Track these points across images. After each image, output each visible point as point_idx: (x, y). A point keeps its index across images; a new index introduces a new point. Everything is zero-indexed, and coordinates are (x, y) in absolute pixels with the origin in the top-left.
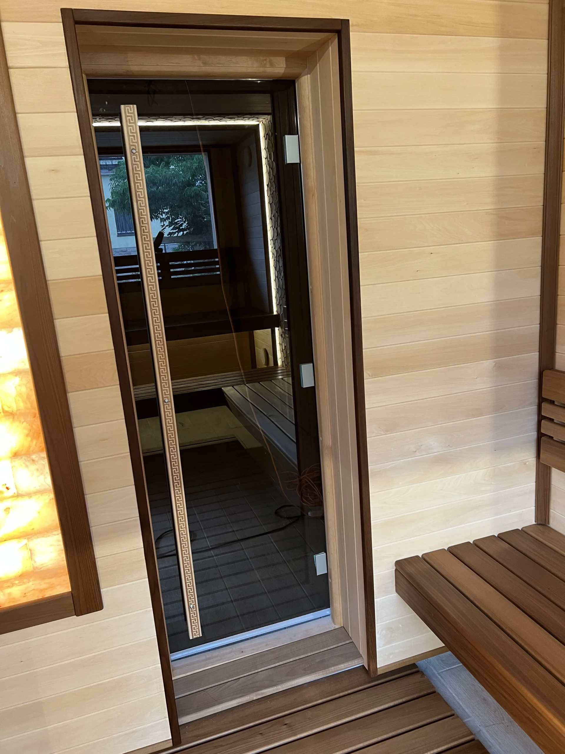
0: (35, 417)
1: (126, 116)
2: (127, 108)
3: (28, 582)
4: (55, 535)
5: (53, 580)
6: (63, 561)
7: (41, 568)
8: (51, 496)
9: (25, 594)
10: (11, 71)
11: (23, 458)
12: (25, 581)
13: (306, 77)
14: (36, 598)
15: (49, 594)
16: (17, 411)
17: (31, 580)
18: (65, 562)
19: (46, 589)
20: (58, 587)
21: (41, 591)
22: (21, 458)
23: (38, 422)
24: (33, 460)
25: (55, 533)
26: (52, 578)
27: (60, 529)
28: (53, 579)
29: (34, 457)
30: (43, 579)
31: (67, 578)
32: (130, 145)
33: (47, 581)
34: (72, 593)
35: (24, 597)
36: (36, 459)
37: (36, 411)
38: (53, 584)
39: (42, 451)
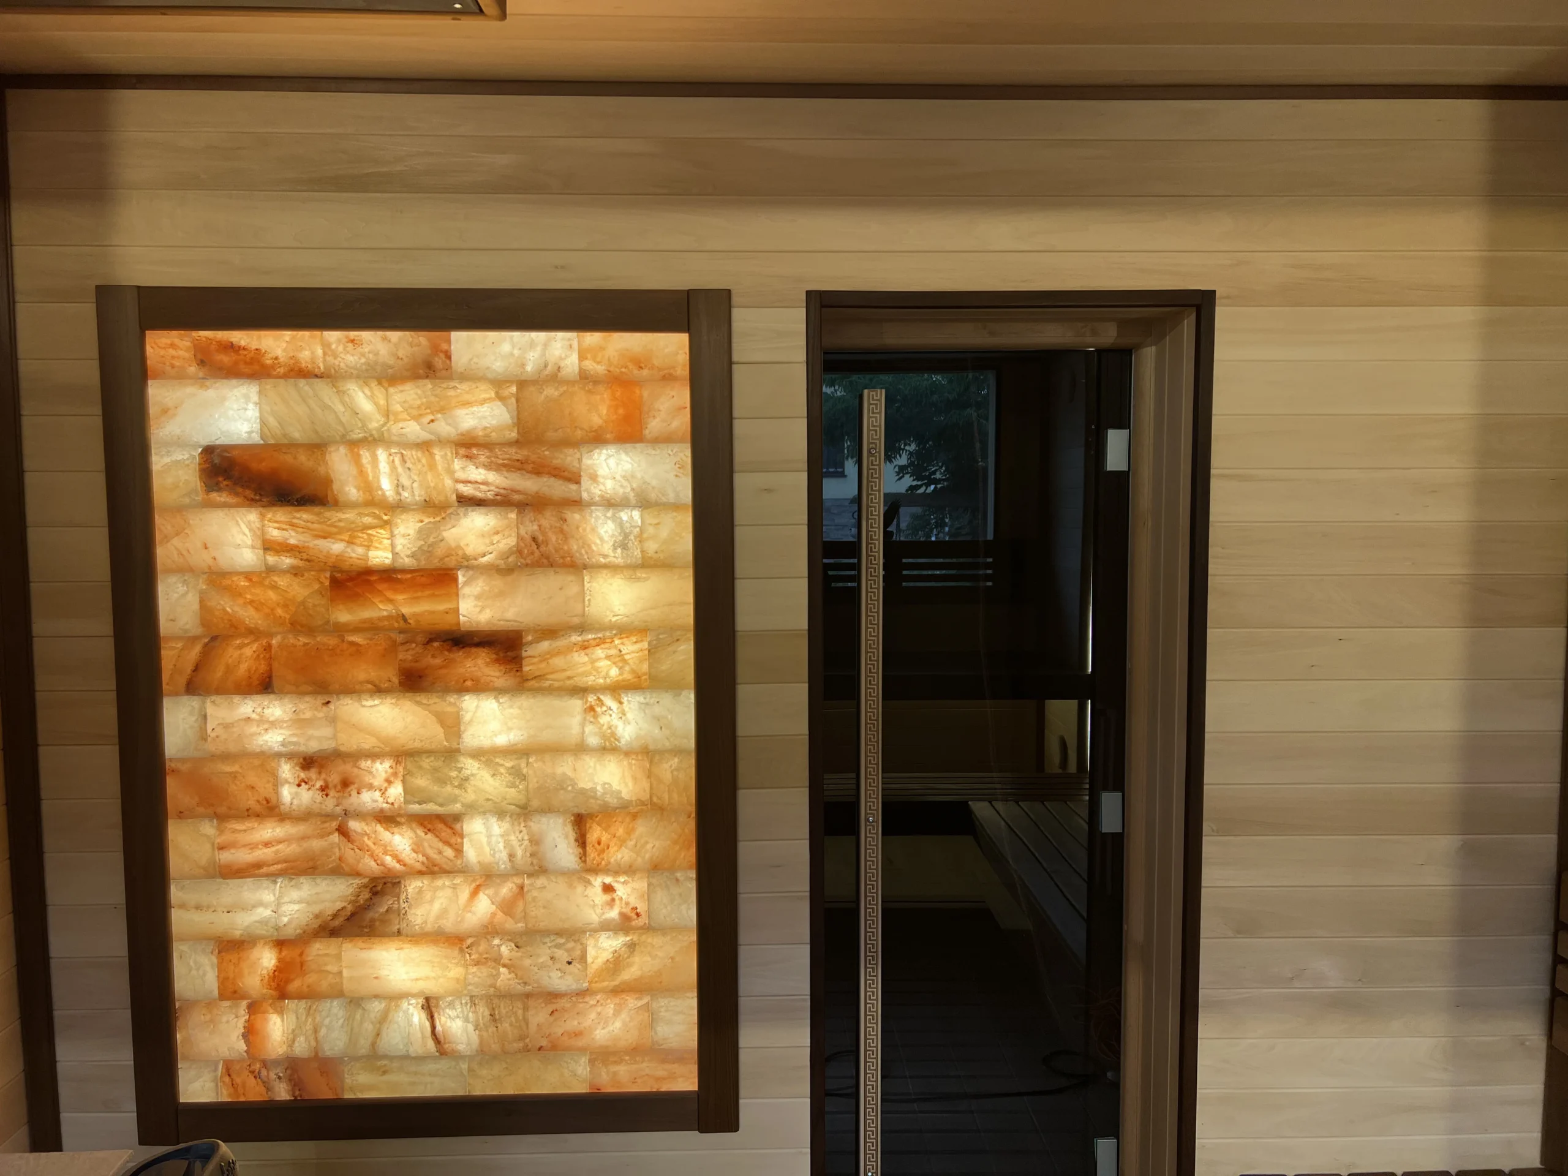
0: (689, 817)
1: (869, 404)
2: (871, 393)
3: (642, 1062)
4: (688, 998)
5: (676, 1068)
6: (694, 1040)
7: (662, 1045)
8: (691, 938)
9: (635, 1079)
10: (735, 367)
11: (664, 874)
12: (637, 1059)
13: (1149, 349)
14: (648, 1089)
15: (666, 1087)
16: (668, 805)
17: (646, 1059)
18: (695, 1044)
19: (664, 1079)
20: (680, 1080)
21: (658, 1079)
22: (662, 873)
23: (691, 826)
24: (677, 880)
25: (688, 994)
26: (674, 1063)
27: (696, 990)
28: (676, 1065)
29: (678, 875)
30: (664, 1061)
31: (695, 1069)
32: (869, 443)
33: (668, 1066)
34: (697, 1094)
35: (633, 1083)
36: (681, 879)
37: (692, 809)
38: (675, 1073)
39: (690, 868)
